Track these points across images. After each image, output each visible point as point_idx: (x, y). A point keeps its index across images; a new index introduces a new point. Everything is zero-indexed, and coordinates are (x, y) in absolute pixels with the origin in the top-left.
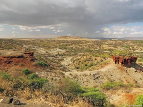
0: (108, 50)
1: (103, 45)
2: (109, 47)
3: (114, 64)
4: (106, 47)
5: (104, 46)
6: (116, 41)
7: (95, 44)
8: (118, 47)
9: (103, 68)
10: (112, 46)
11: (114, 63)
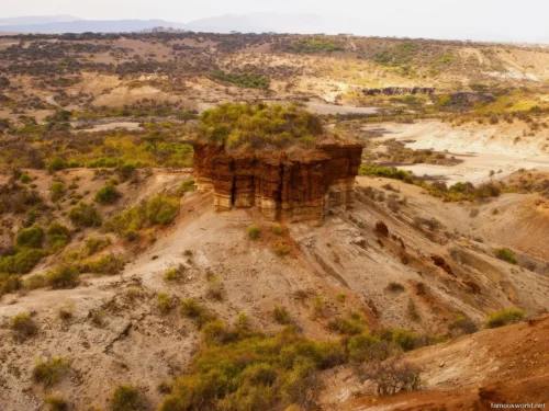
0: (125, 113)
1: (85, 74)
2: (133, 86)
3: (219, 210)
4: (107, 91)
5: (93, 82)
6: (173, 42)
7: (24, 70)
8: (198, 87)
9: (146, 256)
10: (153, 83)
11: (226, 202)
